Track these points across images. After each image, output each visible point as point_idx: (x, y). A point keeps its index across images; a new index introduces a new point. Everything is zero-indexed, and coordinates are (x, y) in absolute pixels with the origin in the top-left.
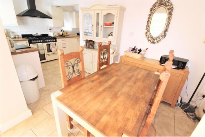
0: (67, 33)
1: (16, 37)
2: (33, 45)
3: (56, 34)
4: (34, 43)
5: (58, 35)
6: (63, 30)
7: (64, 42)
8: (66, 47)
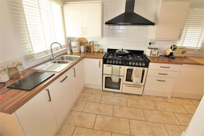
1: (101, 51)
3: (155, 52)
4: (110, 64)
5: (159, 56)
6: (174, 46)
7: (164, 71)
8: (165, 81)
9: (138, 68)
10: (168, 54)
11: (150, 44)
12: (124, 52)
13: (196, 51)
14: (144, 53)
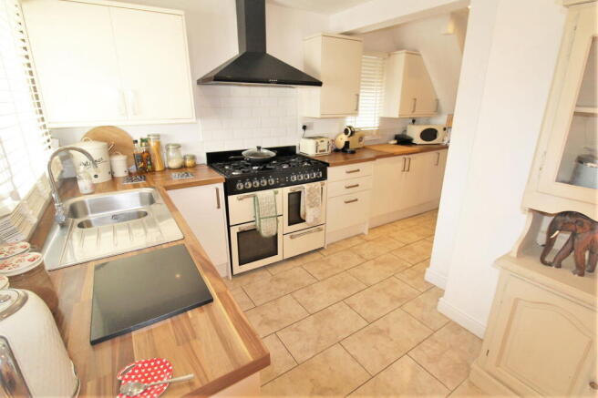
0: (361, 139)
1: (189, 163)
2: (241, 199)
3: (324, 146)
4: (245, 191)
5: (330, 151)
6: (350, 127)
7: (353, 179)
8: (356, 200)
9: (313, 184)
10: (341, 145)
11: (304, 128)
12: (262, 154)
13: (374, 133)
14: (297, 152)
